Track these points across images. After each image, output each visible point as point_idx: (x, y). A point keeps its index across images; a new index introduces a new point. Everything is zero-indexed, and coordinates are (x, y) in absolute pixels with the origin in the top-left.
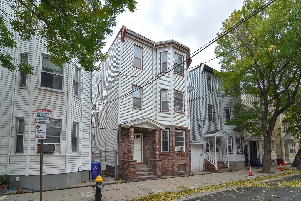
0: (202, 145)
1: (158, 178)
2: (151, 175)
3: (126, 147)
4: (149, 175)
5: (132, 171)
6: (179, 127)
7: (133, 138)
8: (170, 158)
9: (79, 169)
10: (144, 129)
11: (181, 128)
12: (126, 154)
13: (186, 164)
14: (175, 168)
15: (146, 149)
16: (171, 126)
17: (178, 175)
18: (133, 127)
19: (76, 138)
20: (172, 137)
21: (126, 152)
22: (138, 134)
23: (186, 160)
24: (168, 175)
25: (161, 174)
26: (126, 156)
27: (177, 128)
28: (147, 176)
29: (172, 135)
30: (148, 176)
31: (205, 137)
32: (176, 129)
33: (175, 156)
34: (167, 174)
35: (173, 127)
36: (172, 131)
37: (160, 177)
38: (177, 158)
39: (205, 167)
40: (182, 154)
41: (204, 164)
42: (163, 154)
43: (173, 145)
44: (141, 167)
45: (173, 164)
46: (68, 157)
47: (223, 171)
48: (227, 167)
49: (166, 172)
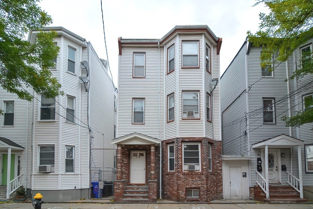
0: (248, 160)
1: (152, 202)
2: (146, 198)
3: (124, 167)
4: (143, 198)
5: (117, 192)
6: (187, 139)
7: (120, 156)
8: (175, 178)
9: (75, 187)
10: (146, 146)
11: (192, 140)
12: (124, 174)
13: (201, 188)
14: (180, 192)
15: (149, 168)
16: (176, 139)
17: (186, 201)
18: (119, 145)
19: (73, 160)
20: (177, 152)
21: (124, 172)
22: (141, 152)
23: (200, 182)
24: (172, 200)
25: (156, 198)
26: (124, 176)
27: (186, 140)
28: (139, 198)
29: (177, 150)
30: (141, 199)
31: (254, 149)
32: (183, 141)
33: (182, 176)
34: (172, 198)
35: (178, 140)
36: (177, 145)
37: (154, 201)
38: (185, 179)
39: (253, 193)
40: (192, 174)
41: (253, 189)
42: (168, 174)
43: (179, 162)
44: (139, 188)
45: (177, 186)
46: (60, 176)
47: (281, 202)
48: (299, 196)
49: (171, 196)
